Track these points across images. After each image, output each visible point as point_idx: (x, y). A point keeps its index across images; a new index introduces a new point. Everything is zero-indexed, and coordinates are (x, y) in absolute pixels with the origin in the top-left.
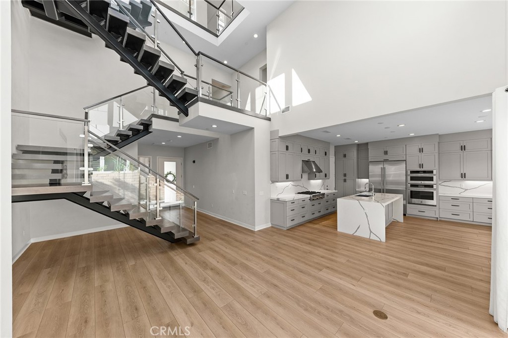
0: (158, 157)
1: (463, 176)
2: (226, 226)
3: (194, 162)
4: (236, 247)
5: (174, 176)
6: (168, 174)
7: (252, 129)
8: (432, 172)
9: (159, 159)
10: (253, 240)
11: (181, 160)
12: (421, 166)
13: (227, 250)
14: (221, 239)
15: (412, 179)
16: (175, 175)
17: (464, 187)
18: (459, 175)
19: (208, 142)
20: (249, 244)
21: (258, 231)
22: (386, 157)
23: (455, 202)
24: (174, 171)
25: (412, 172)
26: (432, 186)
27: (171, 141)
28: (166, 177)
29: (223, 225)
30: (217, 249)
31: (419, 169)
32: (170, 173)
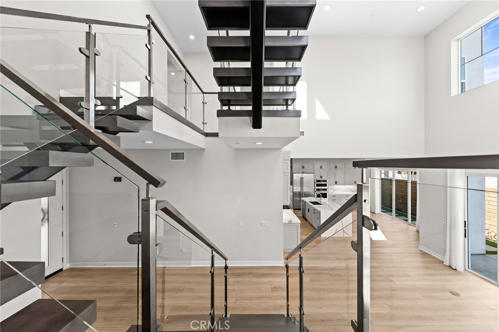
1: (336, 183)
8: (326, 181)
12: (321, 177)
15: (318, 185)
17: (334, 189)
18: (334, 182)
19: (170, 150)
22: (303, 170)
23: (334, 198)
25: (317, 181)
26: (326, 190)
31: (320, 179)
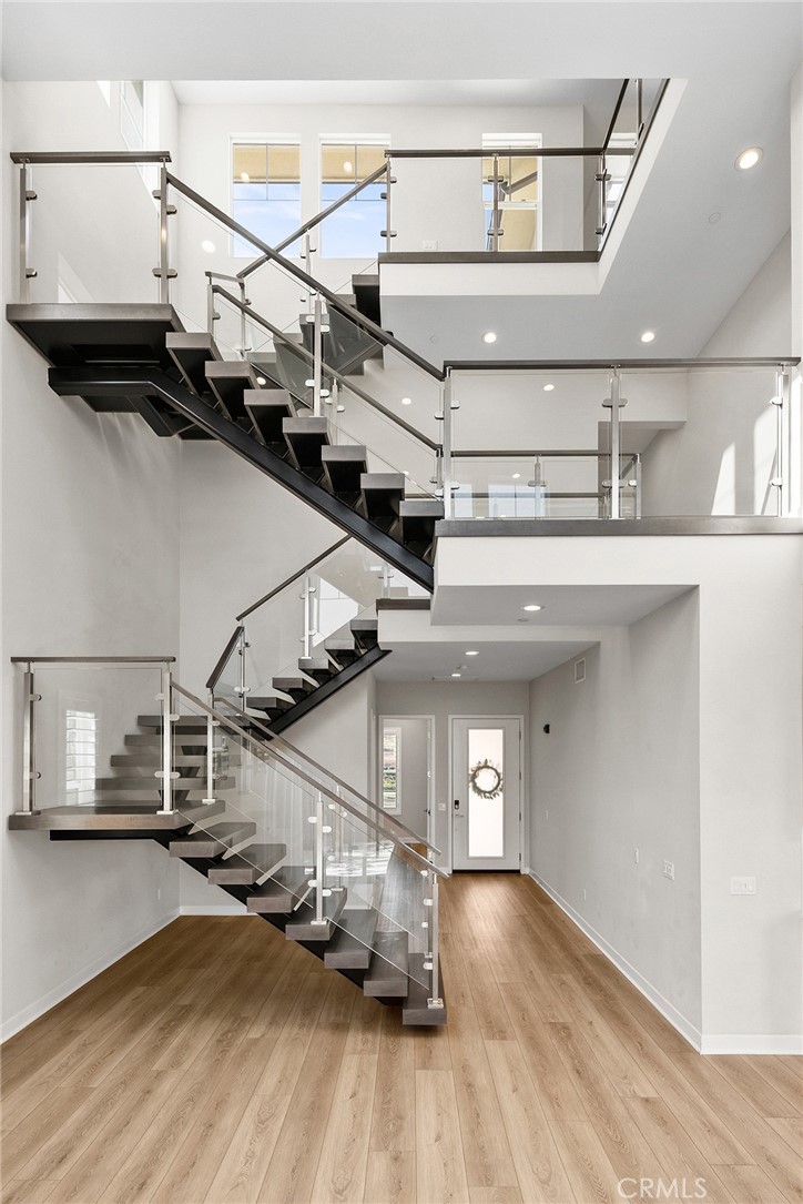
0: (450, 717)
2: (599, 989)
3: (547, 729)
4: (554, 1101)
5: (498, 774)
6: (479, 768)
7: (690, 592)
9: (455, 723)
10: (652, 1094)
11: (517, 723)
13: (511, 1105)
14: (533, 1043)
16: (500, 770)
19: (574, 659)
20: (619, 1109)
21: (715, 1057)
24: (497, 760)
27: (465, 667)
28: (474, 776)
29: (590, 982)
30: (481, 1080)
32: (486, 766)
